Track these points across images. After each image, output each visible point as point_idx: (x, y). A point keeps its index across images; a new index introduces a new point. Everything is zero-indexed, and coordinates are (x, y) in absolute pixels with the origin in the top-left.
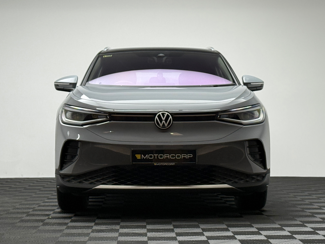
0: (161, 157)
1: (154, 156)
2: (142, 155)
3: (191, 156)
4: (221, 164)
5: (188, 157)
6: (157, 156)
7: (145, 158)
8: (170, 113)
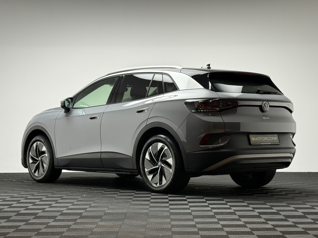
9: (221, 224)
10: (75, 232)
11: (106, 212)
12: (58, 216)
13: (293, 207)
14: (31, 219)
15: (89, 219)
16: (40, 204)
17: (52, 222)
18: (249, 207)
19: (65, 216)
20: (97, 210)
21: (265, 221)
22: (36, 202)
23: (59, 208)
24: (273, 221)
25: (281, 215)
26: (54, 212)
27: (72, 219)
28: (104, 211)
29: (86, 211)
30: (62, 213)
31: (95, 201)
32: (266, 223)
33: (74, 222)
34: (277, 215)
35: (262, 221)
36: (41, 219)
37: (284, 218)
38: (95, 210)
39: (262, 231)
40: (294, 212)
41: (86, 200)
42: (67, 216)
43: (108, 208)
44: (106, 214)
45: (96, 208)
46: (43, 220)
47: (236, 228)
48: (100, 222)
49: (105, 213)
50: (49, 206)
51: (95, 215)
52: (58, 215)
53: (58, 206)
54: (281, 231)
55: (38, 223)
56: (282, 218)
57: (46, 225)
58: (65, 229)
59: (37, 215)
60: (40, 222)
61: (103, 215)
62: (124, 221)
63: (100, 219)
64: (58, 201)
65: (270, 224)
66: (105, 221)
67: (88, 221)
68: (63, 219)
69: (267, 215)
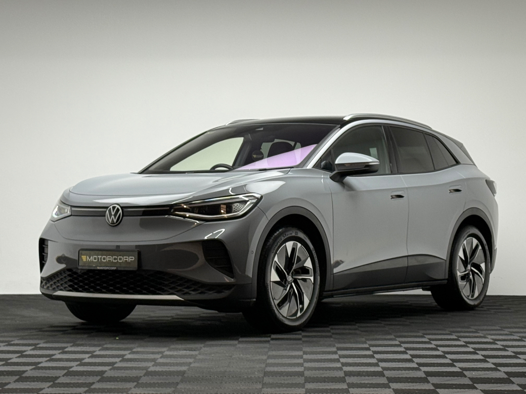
0: (104, 259)
1: (98, 258)
2: (88, 258)
3: (132, 258)
4: (169, 270)
5: (130, 260)
6: (101, 258)
7: (90, 260)
8: (121, 206)
11: (149, 370)
12: (60, 377)
14: (11, 382)
15: (116, 383)
16: (33, 355)
17: (48, 387)
19: (73, 377)
20: (134, 366)
22: (25, 351)
23: (65, 363)
26: (54, 370)
27: (84, 382)
28: (146, 368)
29: (114, 369)
30: (68, 371)
31: (134, 350)
33: (86, 389)
36: (28, 383)
38: (130, 366)
41: (118, 348)
42: (77, 377)
43: (155, 363)
44: (148, 374)
45: (133, 362)
46: (33, 383)
48: (133, 389)
49: (147, 371)
50: (48, 359)
51: (127, 375)
52: (61, 375)
53: (65, 359)
55: (22, 389)
59: (24, 375)
60: (27, 387)
61: (142, 375)
62: (178, 387)
63: (135, 383)
64: (66, 350)
66: (144, 387)
67: (113, 387)
68: (68, 382)
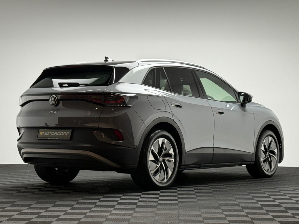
9: (225, 214)
10: (92, 219)
13: (295, 200)
18: (254, 199)
21: (266, 212)
24: (274, 212)
25: (282, 207)
32: (267, 214)
34: (278, 207)
35: (263, 212)
37: (285, 210)
39: (261, 220)
40: (295, 205)
47: (239, 218)
54: (279, 221)
56: (283, 210)
57: (64, 213)
58: (82, 216)
65: (271, 215)
69: (269, 207)
